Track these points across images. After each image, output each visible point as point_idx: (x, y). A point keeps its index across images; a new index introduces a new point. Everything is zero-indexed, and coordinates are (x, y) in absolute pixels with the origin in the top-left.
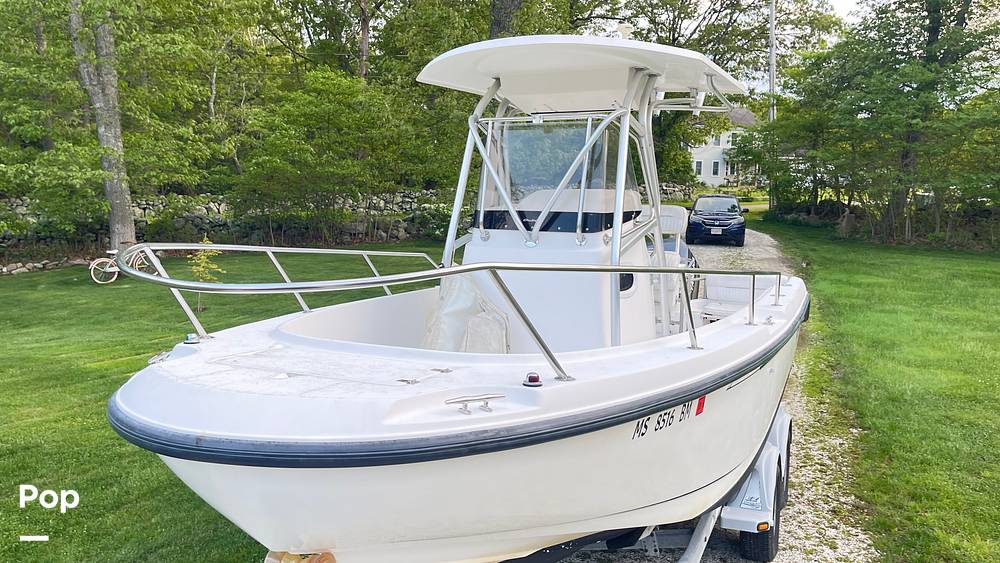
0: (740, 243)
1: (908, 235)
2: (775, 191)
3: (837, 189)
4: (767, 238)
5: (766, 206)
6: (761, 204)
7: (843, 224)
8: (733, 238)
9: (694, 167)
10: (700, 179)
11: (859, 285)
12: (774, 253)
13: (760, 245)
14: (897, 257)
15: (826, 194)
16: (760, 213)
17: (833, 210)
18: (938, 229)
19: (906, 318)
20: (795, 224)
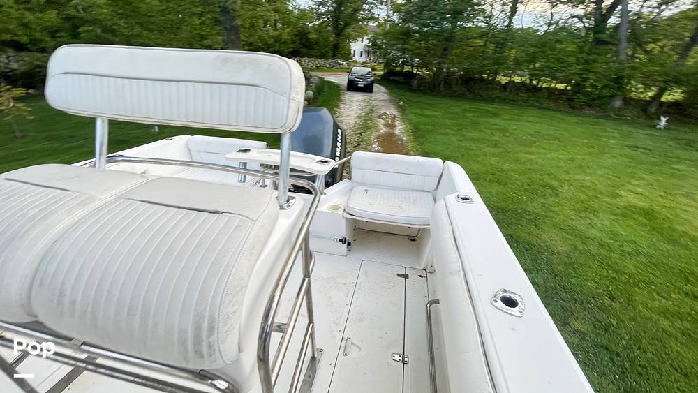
0: (371, 91)
1: (442, 89)
2: (387, 65)
3: (412, 66)
4: (382, 89)
5: (381, 73)
6: (380, 72)
7: (415, 83)
8: (368, 89)
9: (352, 52)
10: (355, 59)
11: (426, 116)
12: (386, 97)
13: (380, 92)
14: (438, 100)
15: (407, 68)
16: (379, 76)
17: (410, 75)
18: (454, 86)
19: (454, 139)
20: (394, 82)
